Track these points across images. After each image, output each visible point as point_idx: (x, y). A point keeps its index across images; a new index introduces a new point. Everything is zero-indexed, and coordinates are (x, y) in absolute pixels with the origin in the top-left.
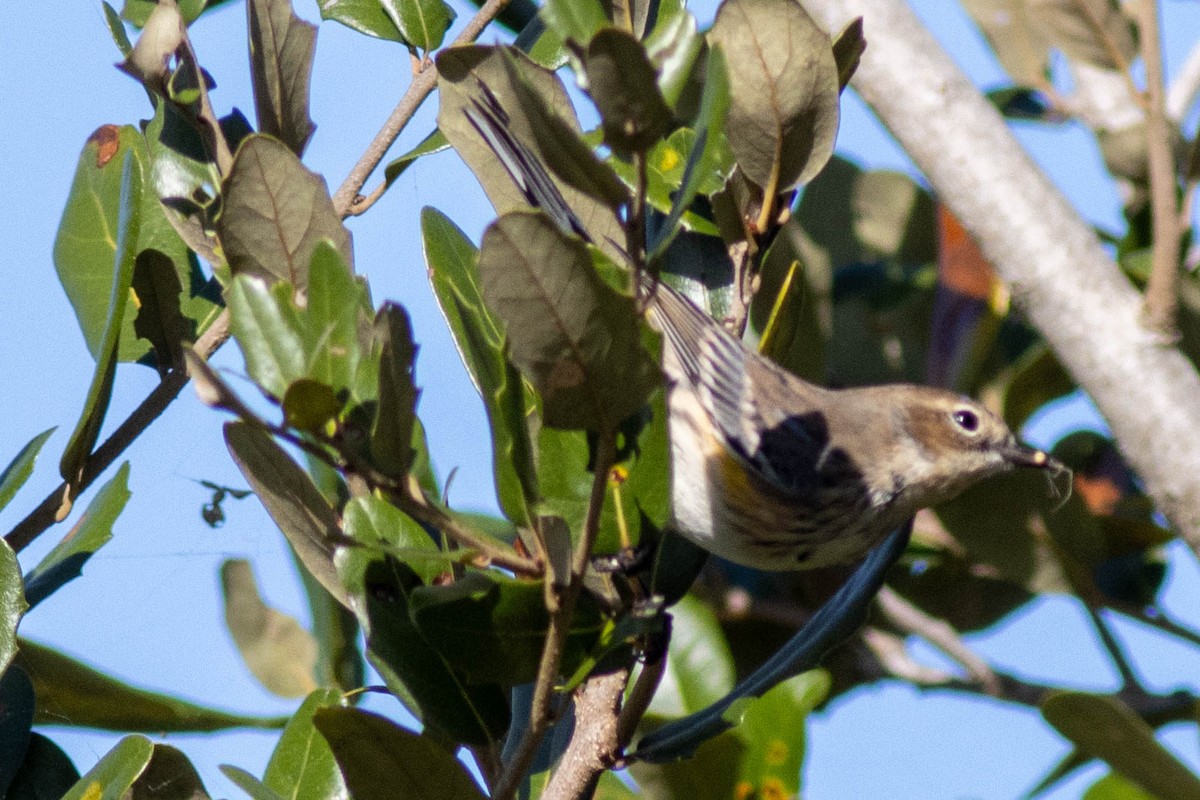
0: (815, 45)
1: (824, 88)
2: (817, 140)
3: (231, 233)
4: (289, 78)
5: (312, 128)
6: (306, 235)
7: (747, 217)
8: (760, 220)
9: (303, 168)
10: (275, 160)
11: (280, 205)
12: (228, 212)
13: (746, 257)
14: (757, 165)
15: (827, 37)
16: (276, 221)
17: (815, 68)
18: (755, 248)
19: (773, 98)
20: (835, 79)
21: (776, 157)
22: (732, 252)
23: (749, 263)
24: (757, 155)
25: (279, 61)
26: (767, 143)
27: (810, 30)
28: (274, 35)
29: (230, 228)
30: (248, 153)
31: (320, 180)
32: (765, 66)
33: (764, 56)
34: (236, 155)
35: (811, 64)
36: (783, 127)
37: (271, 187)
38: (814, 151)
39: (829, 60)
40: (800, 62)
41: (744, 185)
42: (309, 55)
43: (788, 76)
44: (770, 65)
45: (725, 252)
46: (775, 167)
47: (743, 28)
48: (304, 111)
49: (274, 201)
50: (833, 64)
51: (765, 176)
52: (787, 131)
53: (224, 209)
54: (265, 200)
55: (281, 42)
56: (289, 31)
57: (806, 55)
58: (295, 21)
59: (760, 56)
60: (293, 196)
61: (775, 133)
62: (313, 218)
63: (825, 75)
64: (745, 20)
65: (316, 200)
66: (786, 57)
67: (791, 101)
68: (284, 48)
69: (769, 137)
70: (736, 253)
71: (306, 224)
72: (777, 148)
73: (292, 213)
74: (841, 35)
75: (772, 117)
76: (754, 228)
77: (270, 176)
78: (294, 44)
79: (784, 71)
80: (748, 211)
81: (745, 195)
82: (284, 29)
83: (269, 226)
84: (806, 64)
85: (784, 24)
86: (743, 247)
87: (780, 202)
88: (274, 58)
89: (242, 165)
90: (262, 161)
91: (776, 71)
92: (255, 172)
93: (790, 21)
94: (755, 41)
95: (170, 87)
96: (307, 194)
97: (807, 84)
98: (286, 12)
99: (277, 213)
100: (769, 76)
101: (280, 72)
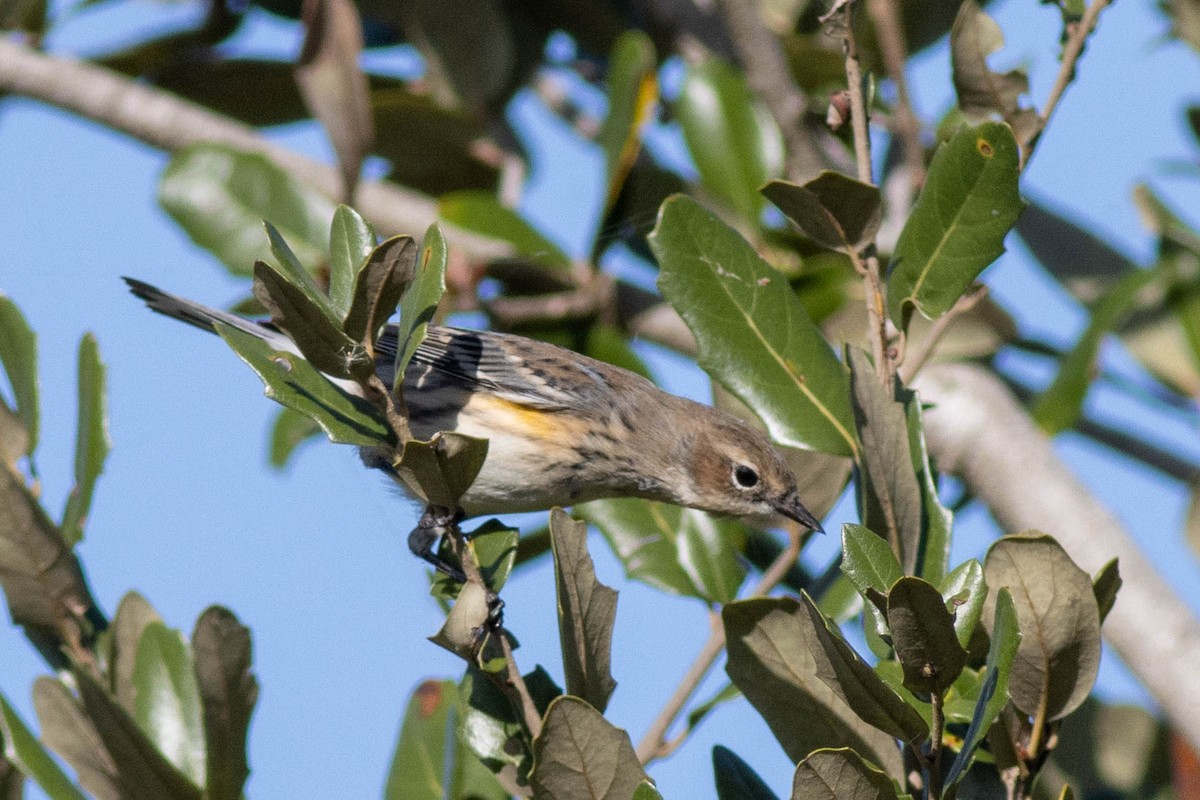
0: (1077, 586)
1: (1086, 624)
2: (1081, 671)
3: (543, 787)
4: (593, 639)
5: (613, 685)
6: (612, 784)
7: (1018, 744)
8: (1030, 747)
9: (606, 724)
10: (580, 718)
11: (586, 760)
12: (540, 768)
13: (1018, 781)
14: (1026, 696)
15: (1088, 577)
16: (583, 774)
17: (1078, 606)
18: (1026, 773)
19: (1039, 634)
20: (1097, 615)
21: (1044, 688)
22: (1004, 776)
23: (1022, 788)
24: (1026, 687)
25: (584, 625)
26: (1035, 675)
27: (1073, 570)
28: (580, 601)
29: (542, 782)
30: (557, 714)
31: (623, 735)
32: (1032, 606)
33: (1031, 597)
34: (546, 716)
35: (1074, 602)
36: (1050, 661)
37: (578, 745)
38: (1078, 683)
39: (1090, 598)
40: (1064, 601)
41: (1015, 715)
42: (610, 619)
43: (1054, 613)
44: (1036, 604)
45: (997, 776)
46: (1043, 698)
47: (1010, 571)
48: (607, 668)
49: (582, 755)
50: (1094, 601)
51: (1034, 707)
52: (1053, 665)
53: (537, 766)
54: (574, 755)
55: (586, 607)
56: (592, 595)
57: (1070, 595)
58: (598, 588)
59: (1028, 597)
60: (599, 750)
61: (1042, 666)
62: (618, 770)
63: (1087, 611)
64: (1013, 564)
65: (620, 752)
66: (1051, 596)
67: (1057, 638)
68: (588, 612)
69: (1037, 670)
70: (1009, 778)
71: (612, 775)
72: (1044, 680)
73: (597, 766)
74: (1100, 575)
75: (1039, 652)
76: (1025, 754)
77: (578, 734)
78: (596, 608)
79: (1050, 609)
80: (1019, 739)
81: (1016, 723)
82: (588, 594)
83: (577, 778)
84: (1070, 603)
85: (1047, 566)
86: (1015, 772)
87: (1047, 730)
88: (580, 621)
89: (550, 725)
90: (569, 719)
91: (1042, 610)
92: (563, 730)
93: (1053, 563)
94: (1022, 583)
95: (479, 657)
96: (613, 747)
97: (1071, 621)
98: (590, 579)
99: (585, 767)
100: (1035, 615)
101: (585, 633)
